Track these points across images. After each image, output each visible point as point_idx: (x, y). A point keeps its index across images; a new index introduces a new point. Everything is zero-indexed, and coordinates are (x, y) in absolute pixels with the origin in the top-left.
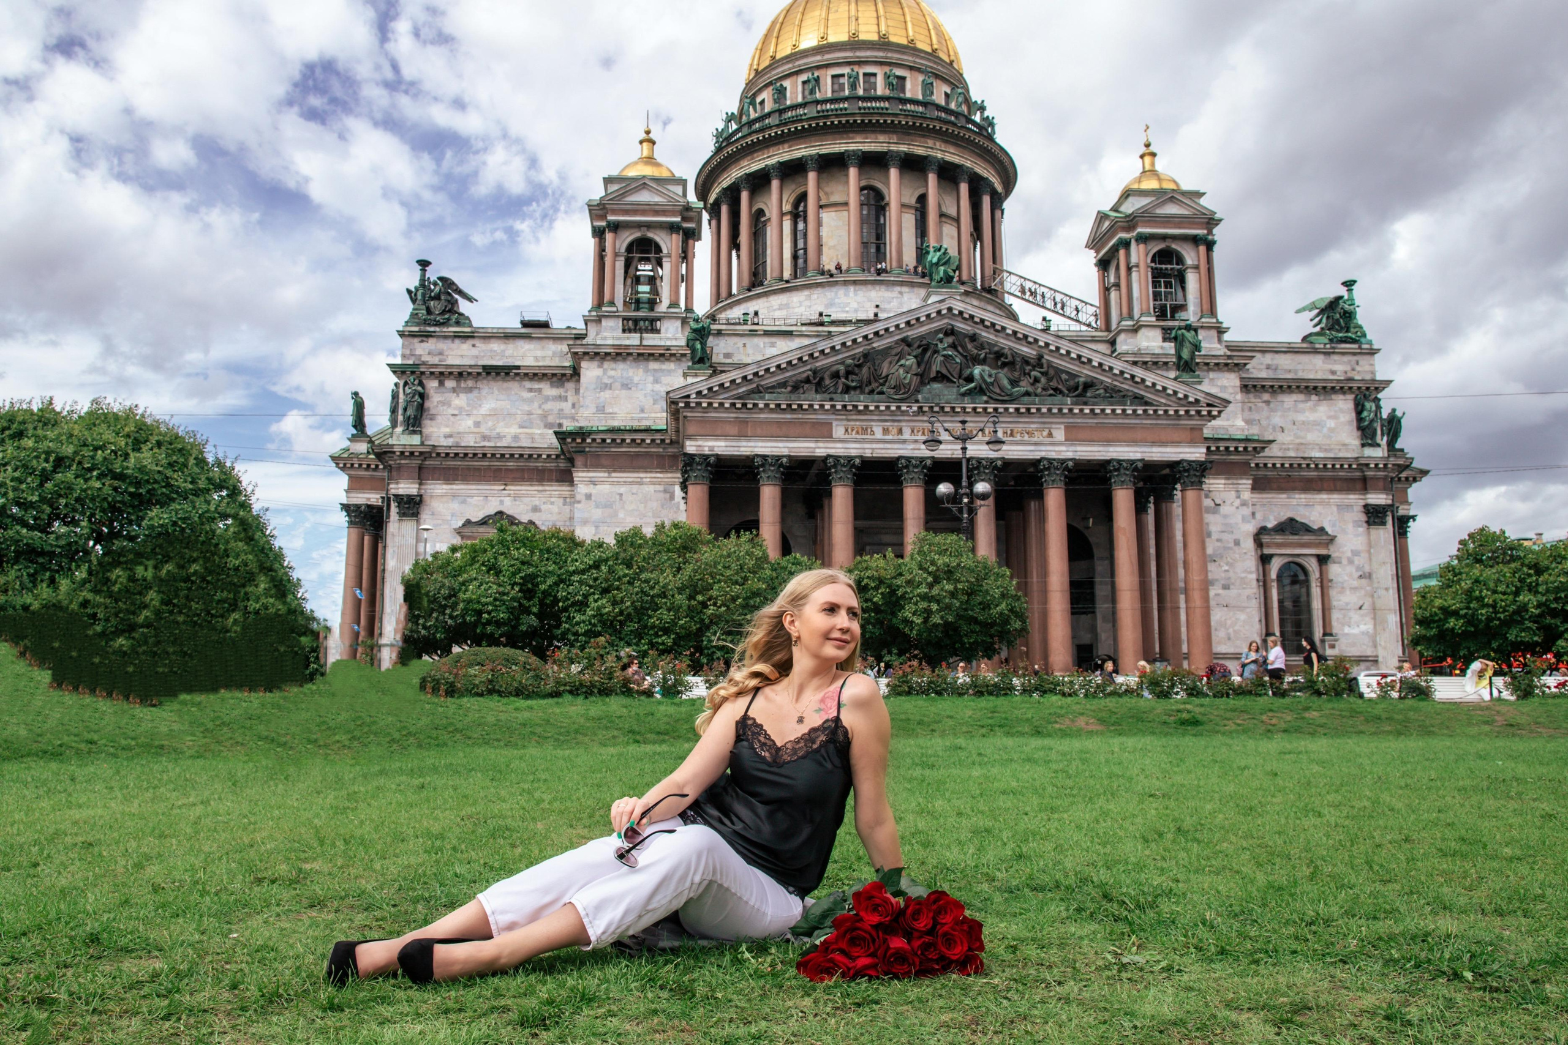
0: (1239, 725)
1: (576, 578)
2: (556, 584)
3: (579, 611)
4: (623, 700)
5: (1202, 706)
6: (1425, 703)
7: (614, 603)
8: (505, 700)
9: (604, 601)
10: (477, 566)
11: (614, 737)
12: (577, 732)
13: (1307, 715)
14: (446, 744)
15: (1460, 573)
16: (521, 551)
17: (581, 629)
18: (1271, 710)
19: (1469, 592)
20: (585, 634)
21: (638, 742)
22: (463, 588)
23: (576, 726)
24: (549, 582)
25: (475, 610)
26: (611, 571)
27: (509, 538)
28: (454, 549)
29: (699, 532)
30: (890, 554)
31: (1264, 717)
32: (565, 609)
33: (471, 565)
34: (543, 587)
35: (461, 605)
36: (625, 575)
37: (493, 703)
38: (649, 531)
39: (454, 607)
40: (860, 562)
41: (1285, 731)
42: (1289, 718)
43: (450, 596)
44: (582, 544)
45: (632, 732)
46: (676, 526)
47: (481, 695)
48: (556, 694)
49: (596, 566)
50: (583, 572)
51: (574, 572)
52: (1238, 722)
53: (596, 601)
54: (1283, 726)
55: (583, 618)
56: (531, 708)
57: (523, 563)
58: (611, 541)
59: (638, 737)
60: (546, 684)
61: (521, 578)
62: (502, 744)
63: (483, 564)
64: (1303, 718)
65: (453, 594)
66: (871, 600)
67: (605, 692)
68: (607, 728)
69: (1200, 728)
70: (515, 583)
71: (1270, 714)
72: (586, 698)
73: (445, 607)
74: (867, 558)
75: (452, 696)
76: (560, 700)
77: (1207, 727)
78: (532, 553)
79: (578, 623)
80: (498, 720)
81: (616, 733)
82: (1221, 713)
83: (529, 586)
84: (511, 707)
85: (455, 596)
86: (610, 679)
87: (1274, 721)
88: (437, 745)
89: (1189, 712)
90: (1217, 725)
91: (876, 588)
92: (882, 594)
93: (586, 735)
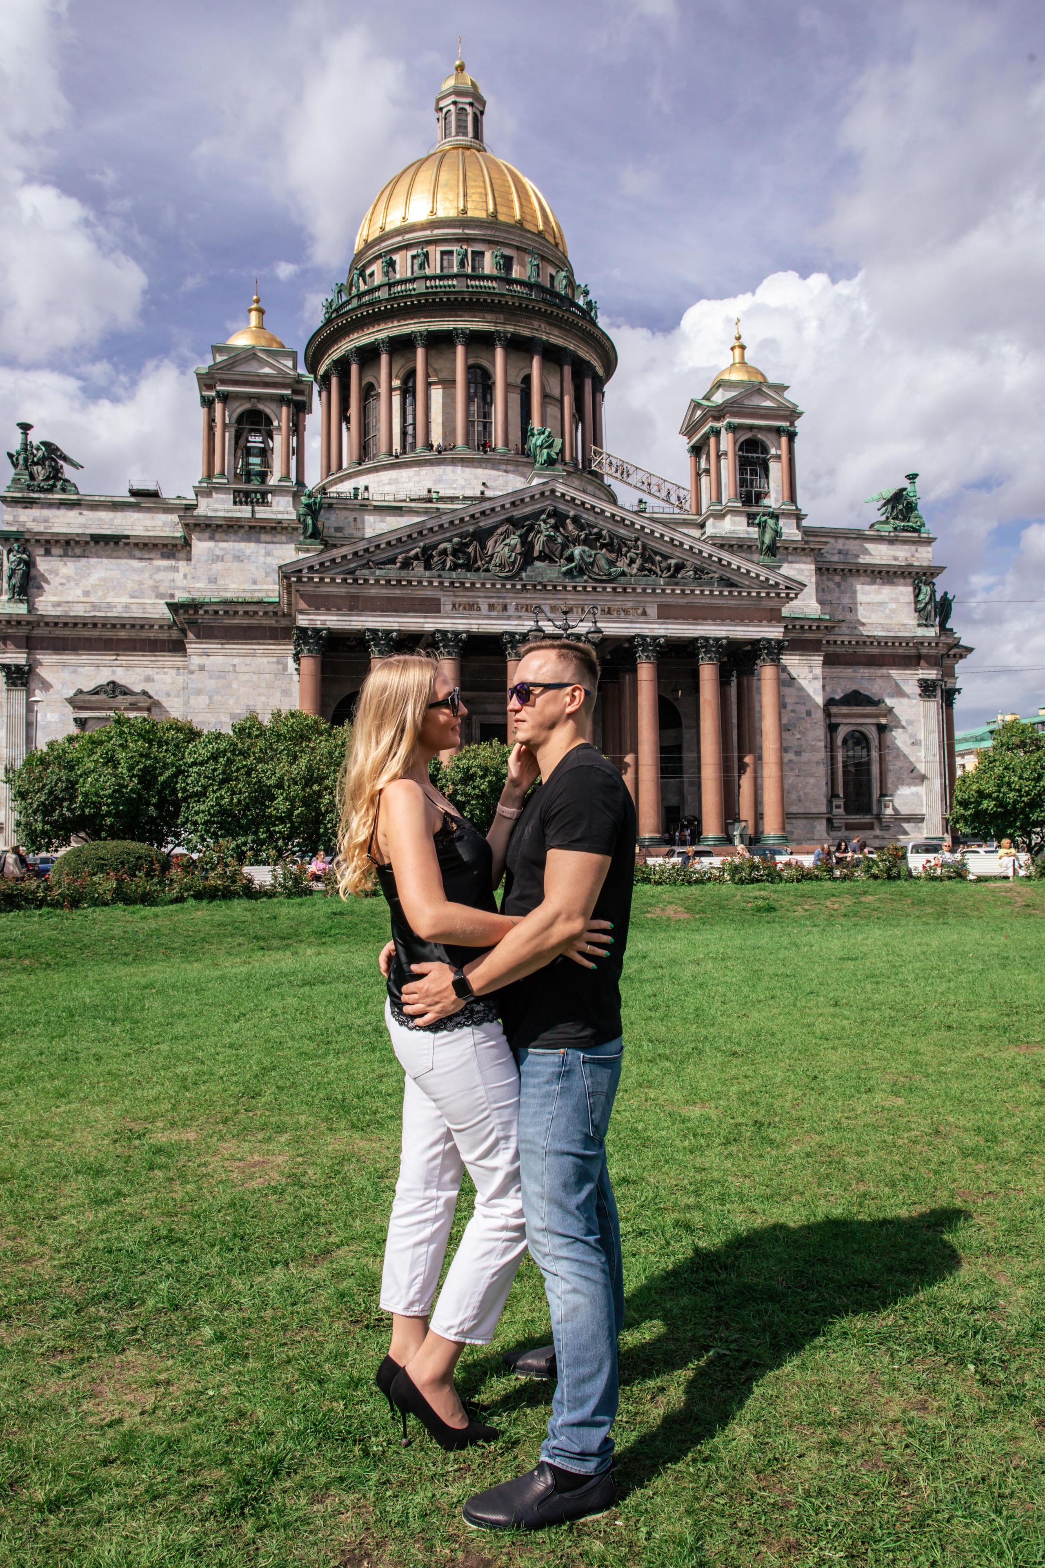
0: (806, 910)
1: (195, 769)
2: (175, 776)
3: (199, 801)
4: (245, 903)
5: (775, 892)
6: (960, 885)
7: (234, 793)
8: (131, 908)
9: (223, 792)
10: (95, 757)
11: (240, 945)
12: (203, 940)
13: (863, 899)
14: (74, 964)
15: (995, 761)
16: (140, 743)
17: (200, 818)
18: (833, 895)
19: (1001, 777)
20: (206, 823)
21: (262, 948)
22: (81, 780)
23: (202, 935)
24: (168, 773)
25: (94, 803)
26: (230, 762)
27: (126, 731)
28: (71, 739)
29: (316, 722)
30: (495, 742)
31: (828, 903)
32: (185, 799)
33: (90, 756)
34: (161, 779)
35: (80, 798)
36: (244, 766)
37: (119, 911)
38: (266, 720)
39: (72, 799)
40: (468, 751)
41: (845, 915)
42: (849, 903)
43: (67, 788)
44: (199, 734)
45: (257, 938)
46: (293, 715)
47: (106, 904)
48: (180, 900)
49: (215, 757)
50: (202, 764)
51: (194, 764)
52: (806, 907)
53: (214, 792)
54: (843, 910)
55: (202, 807)
56: (156, 916)
57: (141, 755)
58: (228, 730)
59: (262, 944)
60: (170, 890)
61: (140, 770)
62: (130, 958)
63: (101, 756)
64: (860, 902)
65: (72, 785)
66: (478, 787)
67: (227, 895)
68: (232, 935)
69: (773, 914)
70: (133, 776)
71: (833, 899)
72: (210, 902)
73: (64, 799)
74: (474, 747)
75: (77, 907)
76: (186, 905)
77: (779, 913)
78: (151, 745)
79: (197, 813)
80: (125, 932)
81: (241, 940)
82: (792, 898)
83: (147, 777)
84: (137, 917)
85: (72, 787)
86: (234, 882)
87: (836, 906)
88: (67, 965)
89: (764, 898)
90: (788, 910)
91: (483, 777)
92: (489, 782)
93: (212, 944)
